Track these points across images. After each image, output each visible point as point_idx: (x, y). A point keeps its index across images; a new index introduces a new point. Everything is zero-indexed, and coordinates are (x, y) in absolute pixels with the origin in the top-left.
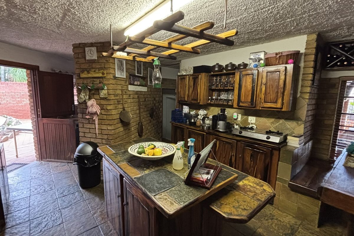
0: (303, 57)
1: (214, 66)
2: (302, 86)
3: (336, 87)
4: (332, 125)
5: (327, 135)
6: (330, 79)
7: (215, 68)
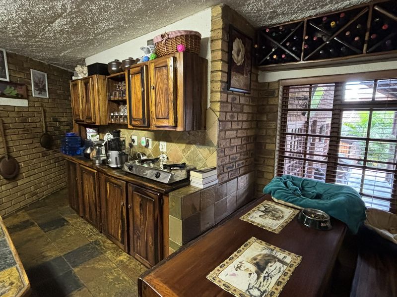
0: (209, 44)
1: (110, 64)
2: (212, 92)
3: (276, 95)
4: (274, 151)
5: (269, 166)
6: (269, 83)
7: (111, 67)
